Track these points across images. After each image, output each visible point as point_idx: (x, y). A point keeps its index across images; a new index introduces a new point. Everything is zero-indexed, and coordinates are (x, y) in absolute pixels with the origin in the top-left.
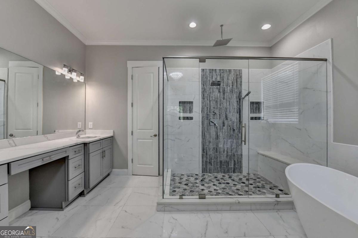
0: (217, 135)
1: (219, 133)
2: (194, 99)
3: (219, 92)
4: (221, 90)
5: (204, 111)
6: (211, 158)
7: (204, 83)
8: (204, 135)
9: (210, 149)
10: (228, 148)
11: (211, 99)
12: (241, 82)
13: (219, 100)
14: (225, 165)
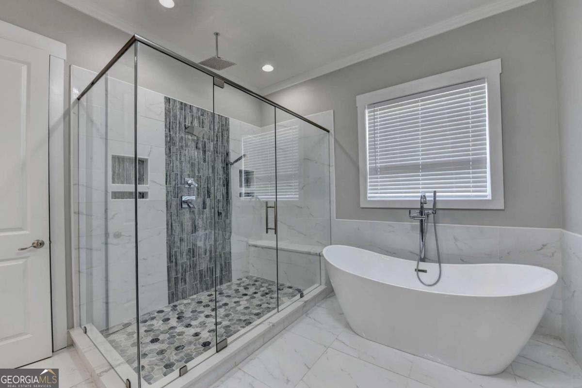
0: (195, 226)
1: (197, 222)
2: (149, 155)
3: (197, 147)
4: (200, 145)
5: (170, 181)
6: (185, 270)
7: (170, 126)
8: (170, 227)
9: (181, 254)
10: (211, 245)
11: (183, 159)
12: (228, 137)
13: (196, 163)
14: (208, 276)
